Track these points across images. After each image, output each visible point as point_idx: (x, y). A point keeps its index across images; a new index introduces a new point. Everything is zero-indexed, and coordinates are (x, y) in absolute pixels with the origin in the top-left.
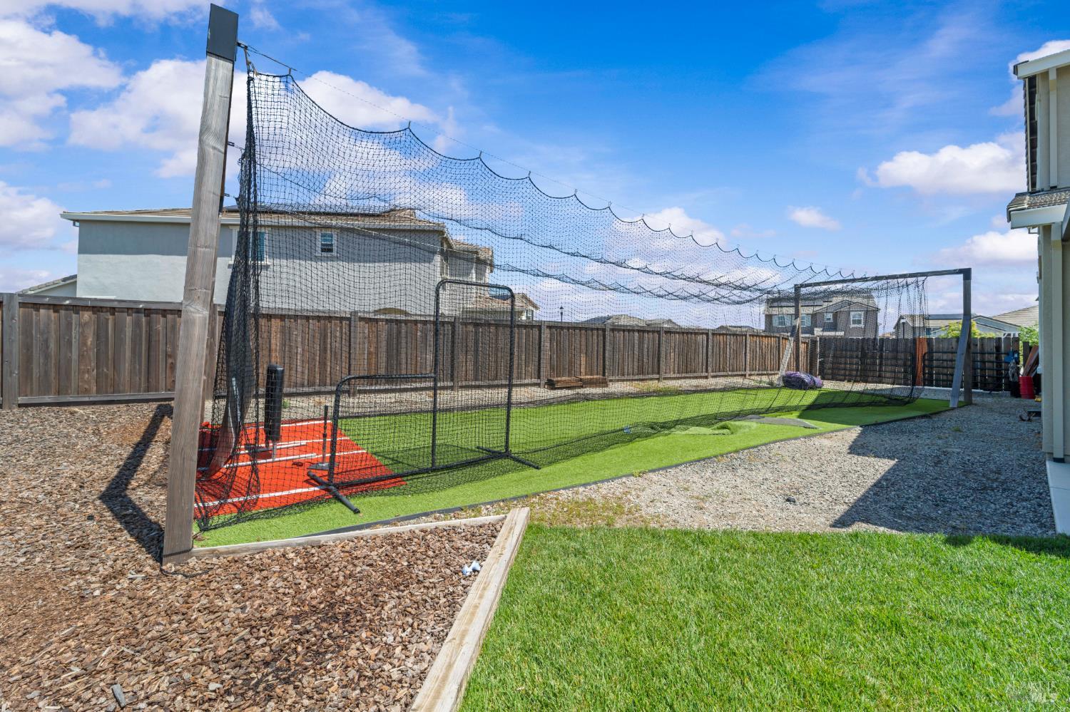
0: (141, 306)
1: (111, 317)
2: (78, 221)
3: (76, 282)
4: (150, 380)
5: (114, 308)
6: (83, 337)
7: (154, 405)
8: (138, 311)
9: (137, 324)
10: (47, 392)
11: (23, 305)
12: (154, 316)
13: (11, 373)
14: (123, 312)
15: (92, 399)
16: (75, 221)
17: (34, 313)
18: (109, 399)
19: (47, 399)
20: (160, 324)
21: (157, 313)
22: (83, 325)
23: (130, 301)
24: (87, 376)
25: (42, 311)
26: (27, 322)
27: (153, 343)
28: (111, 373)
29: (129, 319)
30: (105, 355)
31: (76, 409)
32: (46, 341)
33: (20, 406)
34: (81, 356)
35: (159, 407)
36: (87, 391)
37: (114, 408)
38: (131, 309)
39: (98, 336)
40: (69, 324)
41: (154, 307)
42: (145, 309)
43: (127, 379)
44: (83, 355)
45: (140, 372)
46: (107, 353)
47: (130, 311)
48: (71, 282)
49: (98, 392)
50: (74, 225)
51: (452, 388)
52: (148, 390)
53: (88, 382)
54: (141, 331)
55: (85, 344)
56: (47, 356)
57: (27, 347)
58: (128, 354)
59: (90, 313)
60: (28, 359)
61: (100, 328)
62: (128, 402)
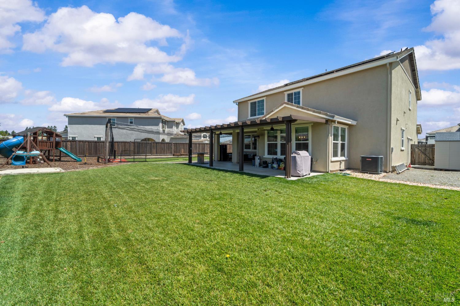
2: (68, 116)
3: (67, 132)
5: (91, 142)
6: (87, 146)
7: (97, 157)
8: (94, 142)
9: (94, 144)
10: (82, 155)
11: (78, 141)
22: (86, 144)
24: (87, 152)
26: (79, 144)
27: (97, 147)
28: (90, 152)
32: (82, 147)
33: (79, 156)
34: (86, 149)
39: (89, 146)
43: (93, 153)
45: (95, 152)
46: (90, 149)
49: (89, 155)
51: (151, 155)
52: (96, 154)
56: (82, 149)
57: (79, 148)
58: (93, 149)
60: (79, 150)
61: (89, 144)
62: (93, 156)
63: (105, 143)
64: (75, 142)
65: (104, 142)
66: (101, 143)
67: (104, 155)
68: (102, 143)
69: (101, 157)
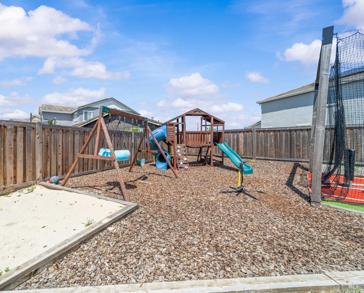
0: (288, 129)
1: (278, 133)
2: (261, 103)
4: (292, 154)
5: (279, 130)
6: (271, 139)
7: (293, 163)
8: (287, 131)
9: (287, 135)
10: (262, 156)
11: (256, 131)
12: (292, 132)
13: (254, 150)
14: (282, 131)
15: (274, 159)
16: (260, 104)
17: (259, 133)
18: (278, 159)
19: (262, 158)
20: (294, 135)
21: (293, 131)
22: (271, 136)
23: (284, 128)
24: (272, 152)
25: (261, 133)
26: (257, 136)
27: (292, 141)
28: (279, 151)
29: (284, 133)
30: (277, 146)
31: (270, 161)
32: (262, 141)
33: (256, 159)
34: (270, 145)
35: (295, 164)
36: (272, 156)
37: (280, 162)
38: (285, 130)
39: (275, 139)
40: (267, 136)
41: (292, 129)
42: (289, 130)
43: (284, 153)
44: (271, 145)
45: (288, 151)
46: (278, 145)
47: (284, 131)
48: (259, 123)
49: (275, 157)
50: (260, 105)
52: (291, 157)
53: (272, 154)
54: (288, 137)
55: (271, 142)
56: (262, 146)
57: (258, 143)
58: (284, 145)
59: (273, 132)
60: (258, 146)
61: (276, 137)
62: (284, 161)
63: (312, 131)
64: (250, 133)
65: (310, 129)
66: (301, 133)
67: (309, 160)
68: (306, 133)
69: (303, 163)
